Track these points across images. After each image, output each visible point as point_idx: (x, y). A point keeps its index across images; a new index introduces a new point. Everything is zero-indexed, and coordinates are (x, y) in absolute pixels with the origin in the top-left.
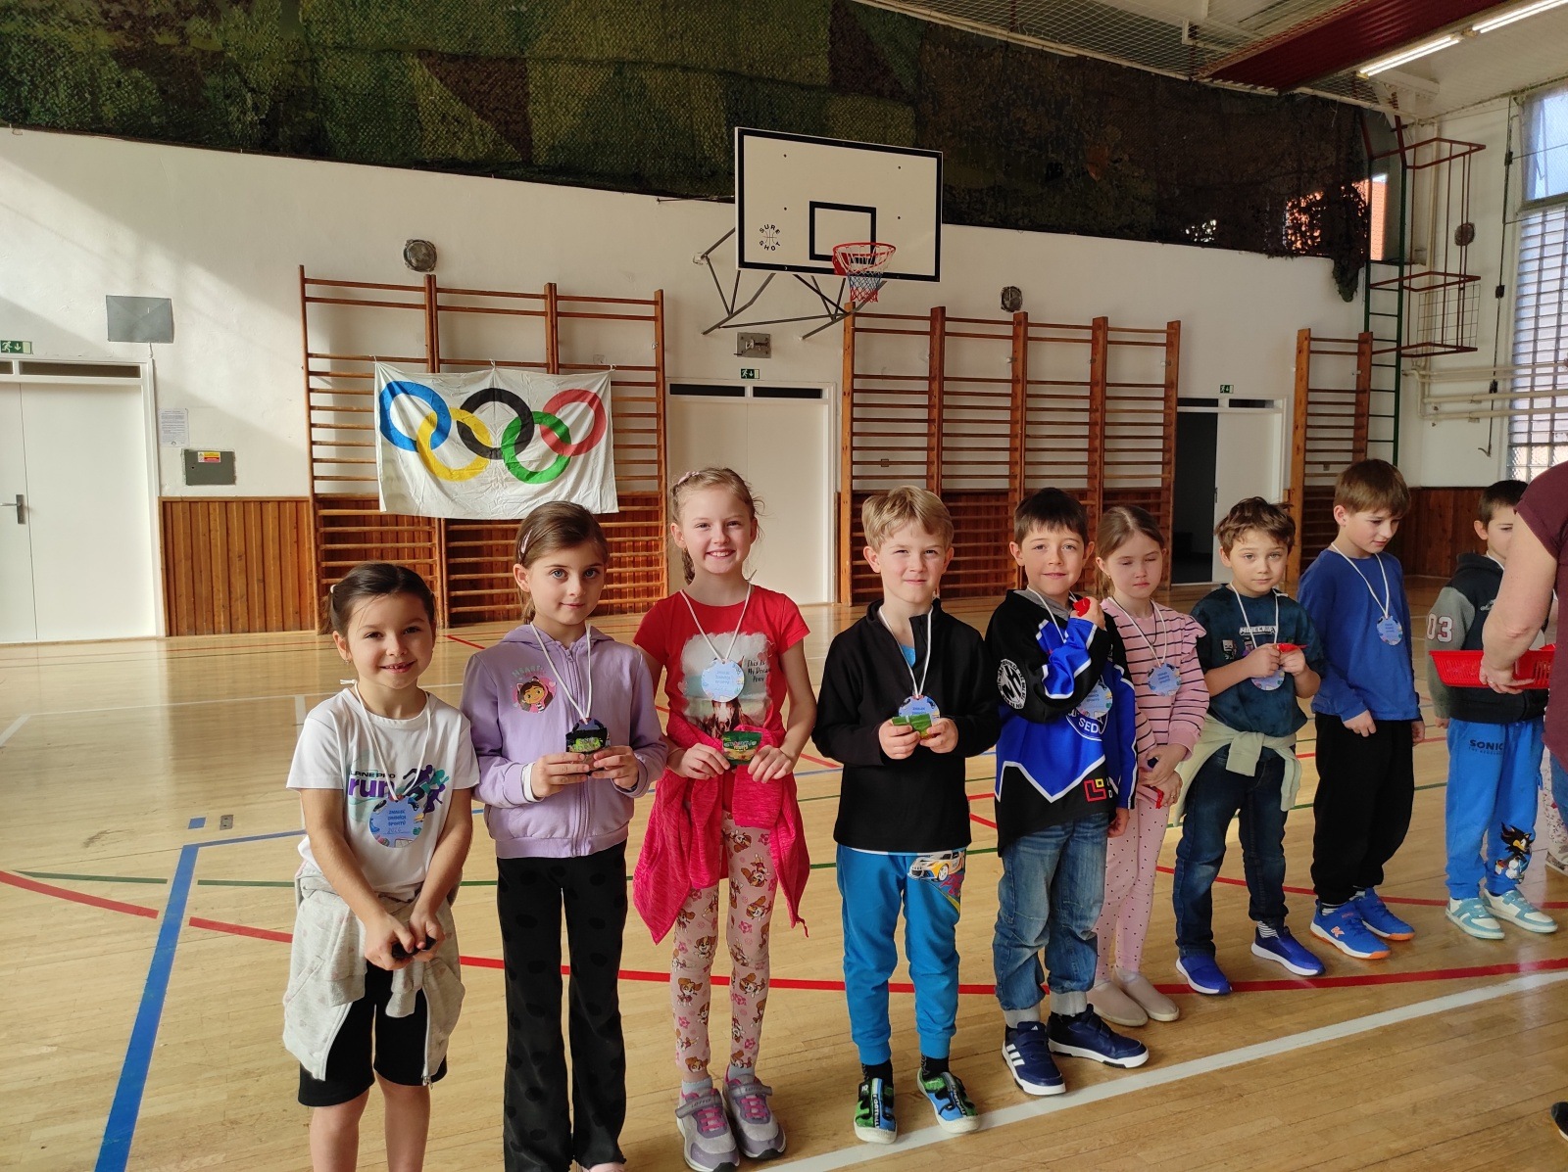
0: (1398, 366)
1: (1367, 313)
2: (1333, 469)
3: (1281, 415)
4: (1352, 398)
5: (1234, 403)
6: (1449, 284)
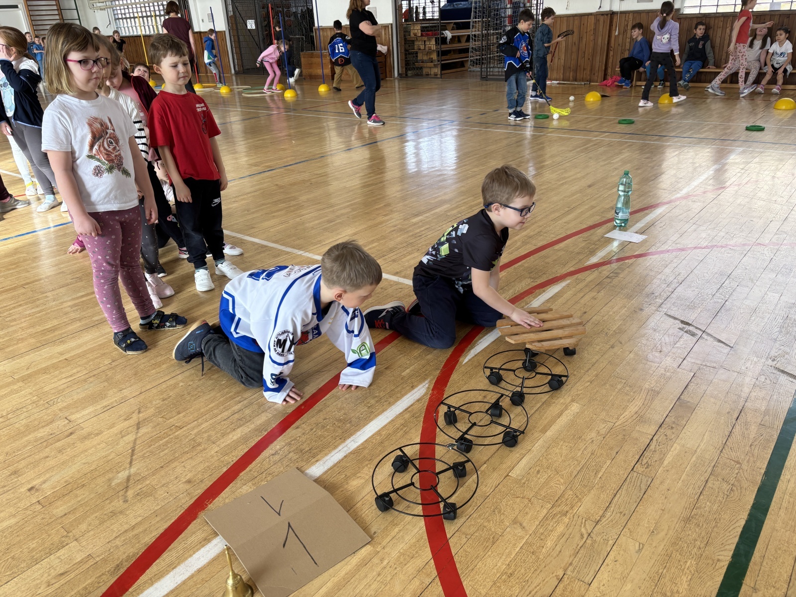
3: (20, 11)
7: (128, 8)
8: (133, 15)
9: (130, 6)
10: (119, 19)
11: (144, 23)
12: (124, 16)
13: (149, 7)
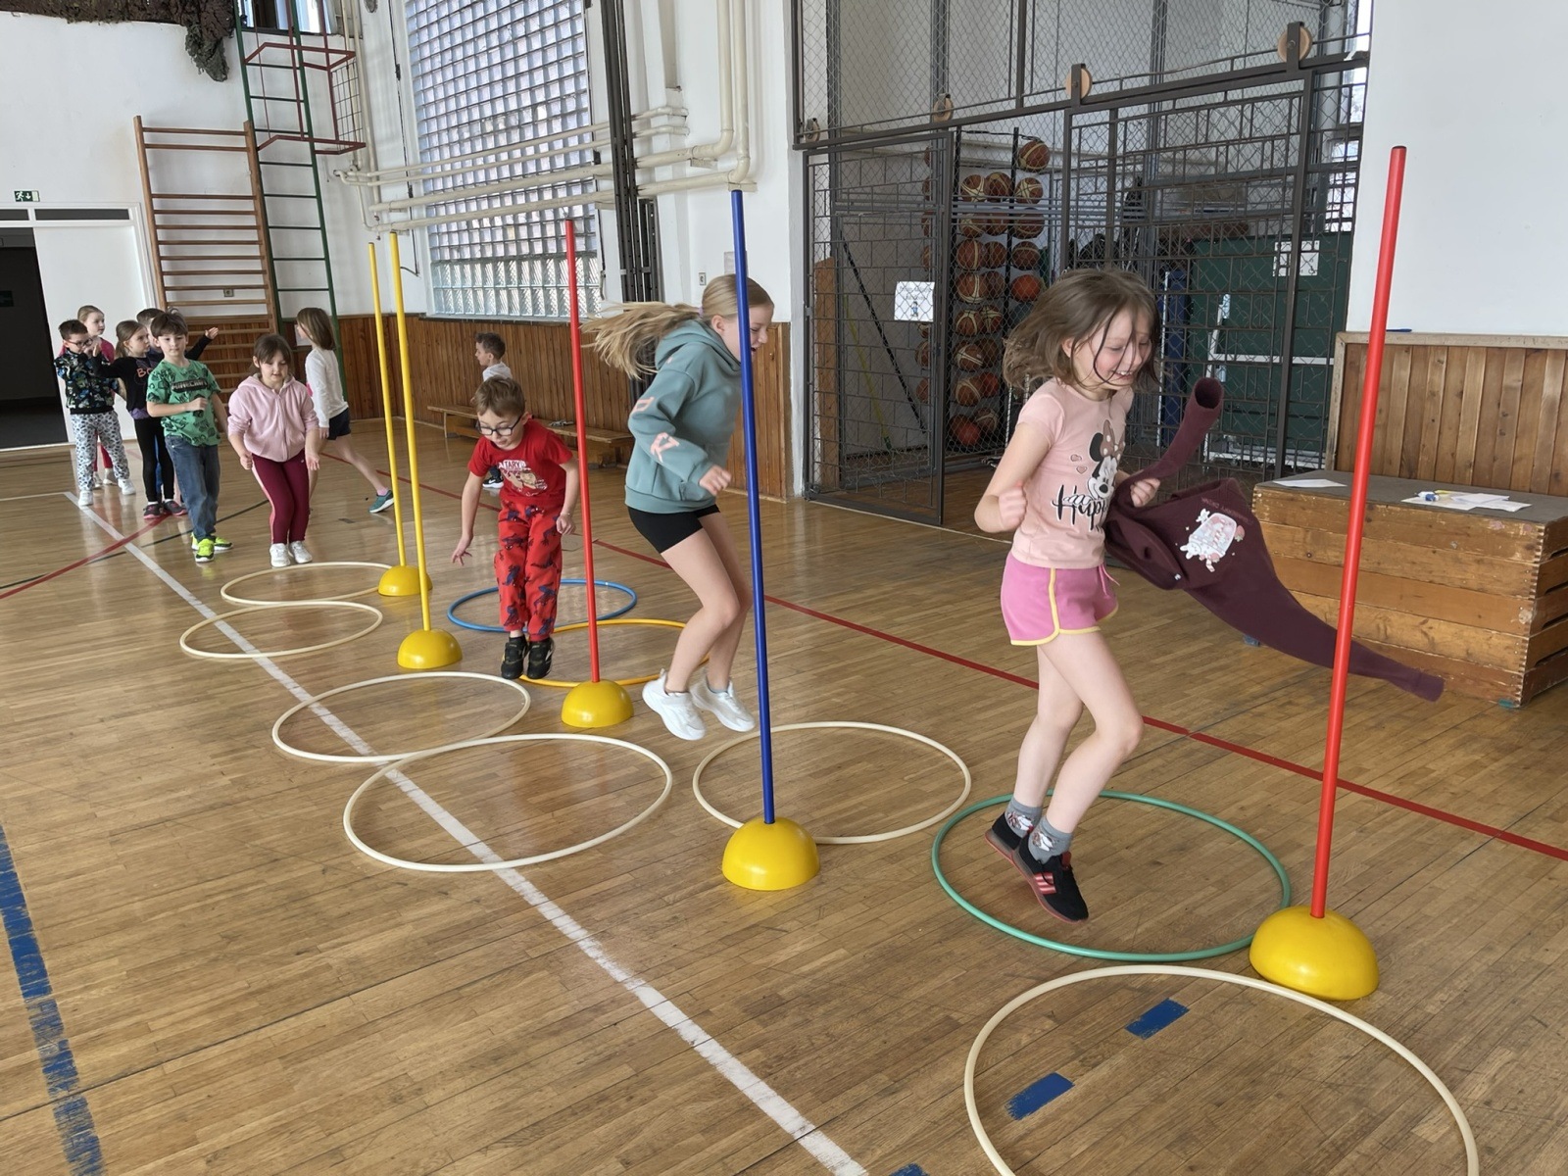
0: (314, 165)
1: (248, 97)
2: (239, 295)
3: (133, 228)
4: (249, 206)
5: (42, 214)
6: (335, 65)
7: (469, 229)
8: (482, 251)
9: (475, 224)
10: (443, 262)
11: (509, 281)
12: (456, 256)
13: (529, 225)
